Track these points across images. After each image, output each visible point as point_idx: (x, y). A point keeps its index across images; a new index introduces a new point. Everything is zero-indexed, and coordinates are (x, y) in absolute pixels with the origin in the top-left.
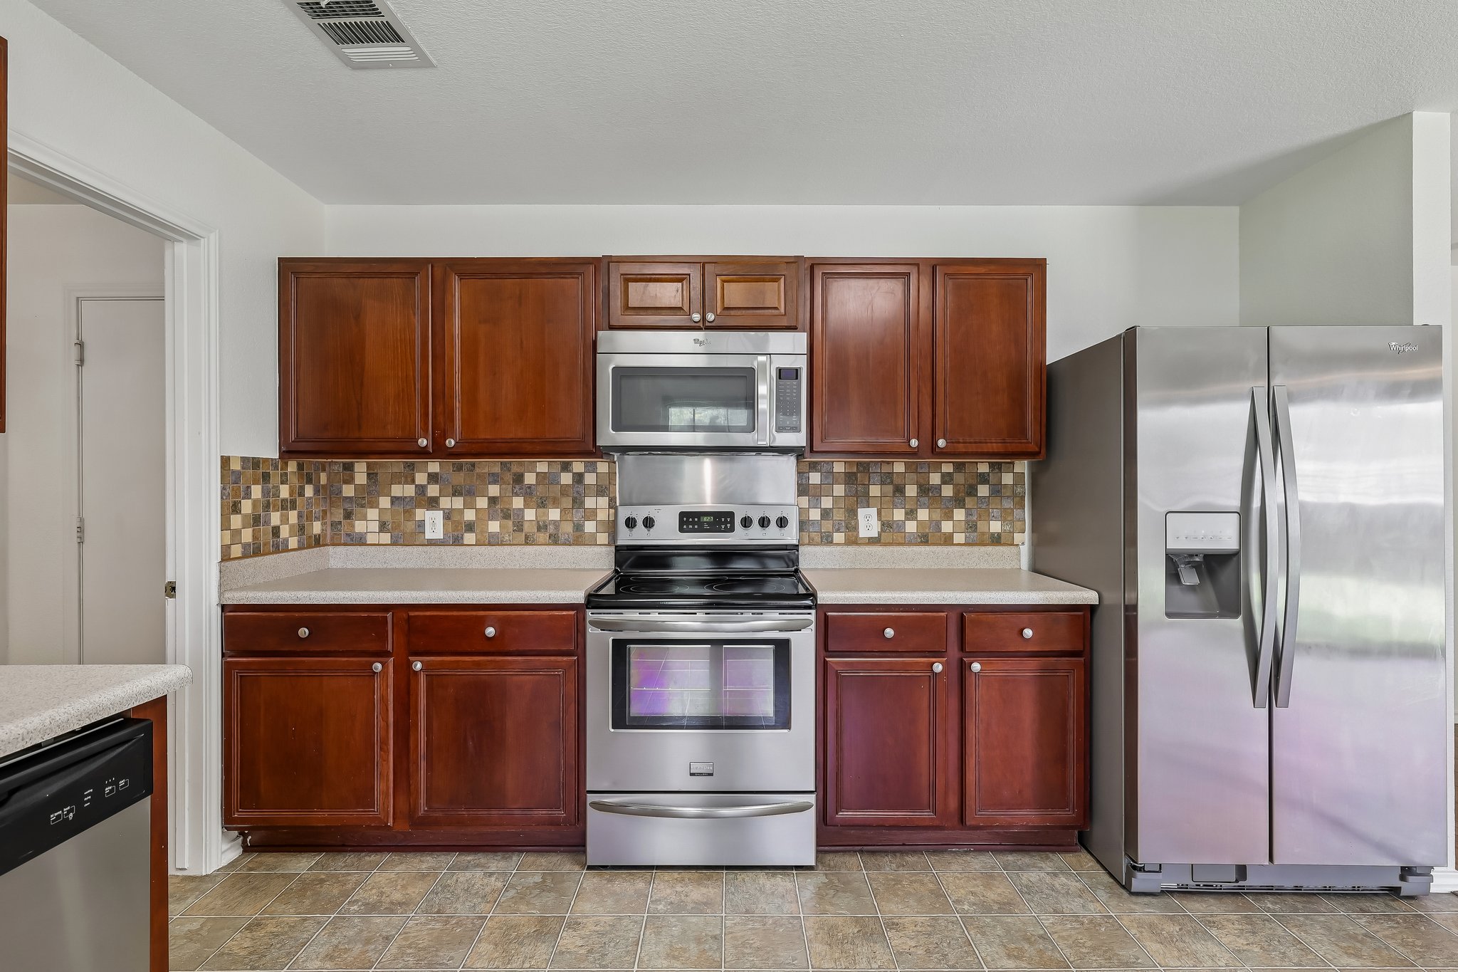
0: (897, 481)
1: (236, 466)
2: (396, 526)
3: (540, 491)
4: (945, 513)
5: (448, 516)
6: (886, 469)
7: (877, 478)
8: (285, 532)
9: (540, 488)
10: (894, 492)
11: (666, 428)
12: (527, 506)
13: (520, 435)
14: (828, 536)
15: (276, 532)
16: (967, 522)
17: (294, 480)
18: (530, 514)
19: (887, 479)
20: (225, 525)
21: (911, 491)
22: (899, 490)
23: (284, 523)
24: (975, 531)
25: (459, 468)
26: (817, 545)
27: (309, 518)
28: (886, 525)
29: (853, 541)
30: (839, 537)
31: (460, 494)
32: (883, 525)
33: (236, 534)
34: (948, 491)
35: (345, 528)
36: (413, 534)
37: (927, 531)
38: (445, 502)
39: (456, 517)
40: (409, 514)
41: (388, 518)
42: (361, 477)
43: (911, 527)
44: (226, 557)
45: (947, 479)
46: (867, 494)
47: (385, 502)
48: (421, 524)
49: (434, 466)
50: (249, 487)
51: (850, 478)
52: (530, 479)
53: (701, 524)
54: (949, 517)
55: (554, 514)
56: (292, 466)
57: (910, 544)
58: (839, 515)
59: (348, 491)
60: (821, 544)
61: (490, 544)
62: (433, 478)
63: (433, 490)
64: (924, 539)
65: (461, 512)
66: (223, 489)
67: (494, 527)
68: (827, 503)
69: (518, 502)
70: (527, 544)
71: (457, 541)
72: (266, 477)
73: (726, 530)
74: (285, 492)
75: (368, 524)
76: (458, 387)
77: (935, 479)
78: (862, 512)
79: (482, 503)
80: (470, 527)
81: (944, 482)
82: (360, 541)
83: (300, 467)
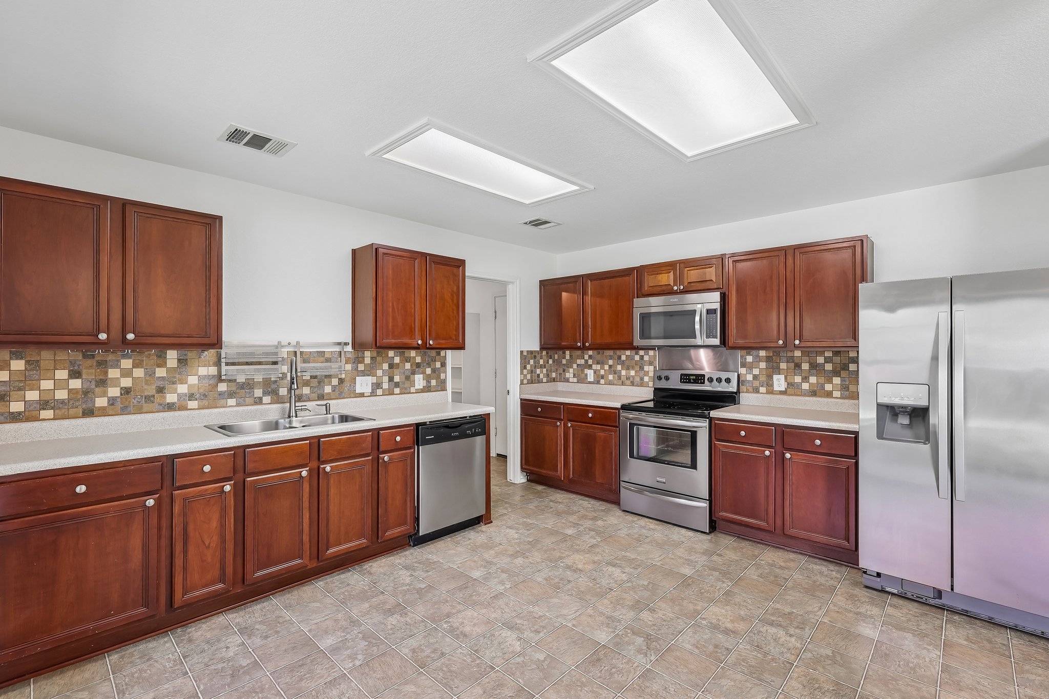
0: (797, 361)
1: (525, 354)
2: (579, 375)
3: (627, 363)
4: (827, 380)
5: (595, 373)
6: (790, 354)
7: (784, 359)
8: (542, 376)
9: (627, 362)
10: (795, 367)
11: (650, 338)
12: (622, 369)
13: (610, 341)
14: (757, 389)
15: (538, 376)
16: (841, 385)
17: (545, 358)
18: (624, 373)
19: (791, 359)
20: (522, 373)
21: (805, 366)
22: (798, 366)
23: (542, 373)
24: (848, 390)
25: (599, 353)
26: (751, 393)
27: (551, 371)
28: (790, 385)
29: (771, 392)
30: (763, 390)
31: (599, 364)
32: (788, 384)
33: (525, 376)
34: (829, 367)
35: (563, 375)
36: (584, 379)
37: (816, 389)
38: (594, 367)
39: (597, 373)
40: (583, 371)
41: (576, 372)
42: (568, 357)
43: (805, 386)
44: (522, 383)
45: (828, 360)
46: (778, 368)
47: (575, 366)
48: (586, 375)
49: (590, 353)
50: (529, 361)
51: (768, 359)
52: (623, 358)
53: (690, 380)
54: (830, 382)
55: (632, 373)
56: (544, 353)
57: (805, 395)
58: (763, 378)
59: (564, 362)
60: (753, 392)
61: (609, 384)
62: (590, 357)
63: (590, 362)
64: (813, 393)
65: (599, 370)
66: (521, 361)
67: (611, 377)
68: (756, 371)
69: (619, 367)
70: (622, 385)
71: (598, 383)
72: (535, 357)
73: (701, 383)
74: (541, 362)
75: (569, 375)
76: (590, 323)
77: (820, 360)
78: (775, 377)
79: (607, 367)
80: (602, 377)
81: (826, 362)
82: (567, 380)
83: (547, 353)
